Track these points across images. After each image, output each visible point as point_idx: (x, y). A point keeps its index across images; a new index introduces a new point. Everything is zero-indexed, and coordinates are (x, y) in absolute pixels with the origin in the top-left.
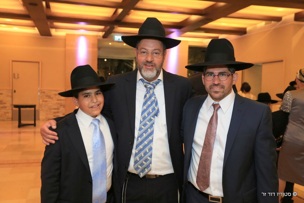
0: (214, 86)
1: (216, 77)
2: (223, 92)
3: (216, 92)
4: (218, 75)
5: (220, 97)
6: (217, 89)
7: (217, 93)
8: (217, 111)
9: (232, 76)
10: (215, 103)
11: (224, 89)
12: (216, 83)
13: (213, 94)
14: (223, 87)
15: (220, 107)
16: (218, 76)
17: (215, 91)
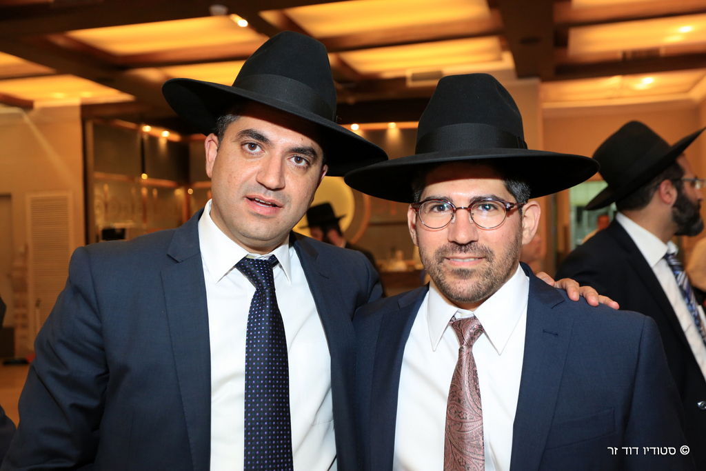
0: (453, 250)
1: (462, 214)
2: (488, 274)
3: (463, 274)
4: (470, 206)
5: (478, 293)
6: (464, 261)
7: (465, 278)
8: (470, 346)
9: (521, 213)
10: (458, 317)
11: (491, 262)
12: (462, 237)
13: (449, 280)
14: (486, 255)
15: (480, 330)
16: (469, 209)
17: (457, 267)
